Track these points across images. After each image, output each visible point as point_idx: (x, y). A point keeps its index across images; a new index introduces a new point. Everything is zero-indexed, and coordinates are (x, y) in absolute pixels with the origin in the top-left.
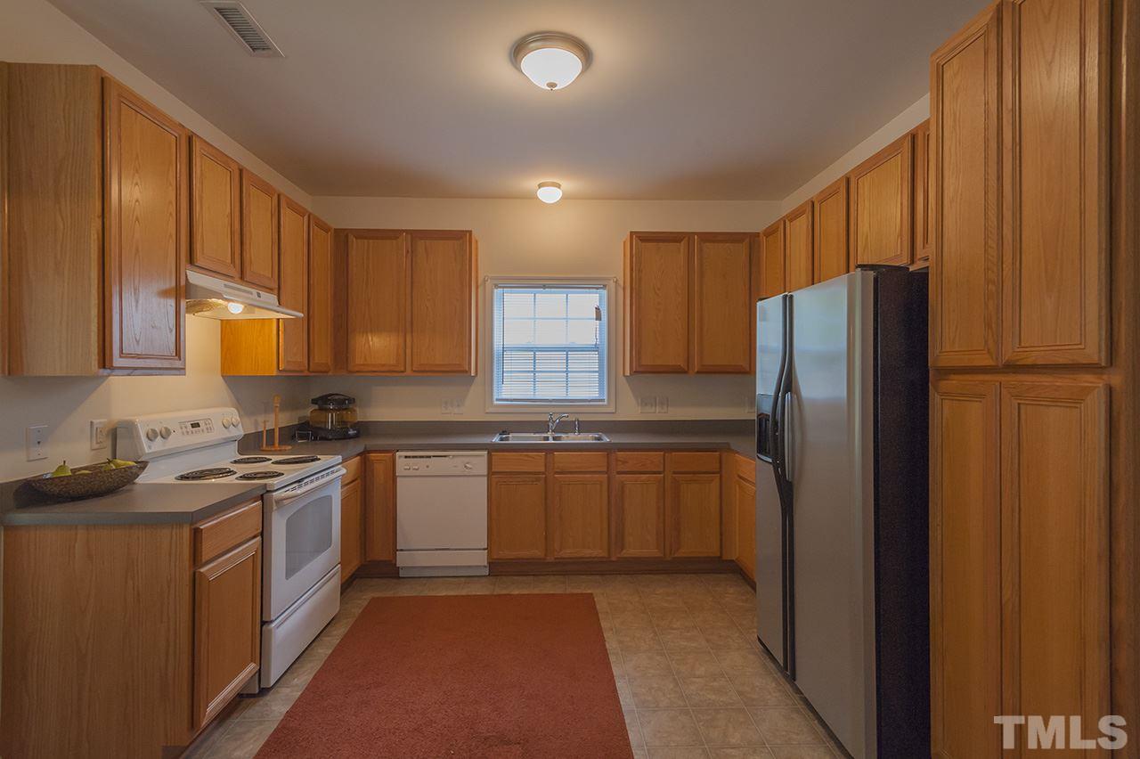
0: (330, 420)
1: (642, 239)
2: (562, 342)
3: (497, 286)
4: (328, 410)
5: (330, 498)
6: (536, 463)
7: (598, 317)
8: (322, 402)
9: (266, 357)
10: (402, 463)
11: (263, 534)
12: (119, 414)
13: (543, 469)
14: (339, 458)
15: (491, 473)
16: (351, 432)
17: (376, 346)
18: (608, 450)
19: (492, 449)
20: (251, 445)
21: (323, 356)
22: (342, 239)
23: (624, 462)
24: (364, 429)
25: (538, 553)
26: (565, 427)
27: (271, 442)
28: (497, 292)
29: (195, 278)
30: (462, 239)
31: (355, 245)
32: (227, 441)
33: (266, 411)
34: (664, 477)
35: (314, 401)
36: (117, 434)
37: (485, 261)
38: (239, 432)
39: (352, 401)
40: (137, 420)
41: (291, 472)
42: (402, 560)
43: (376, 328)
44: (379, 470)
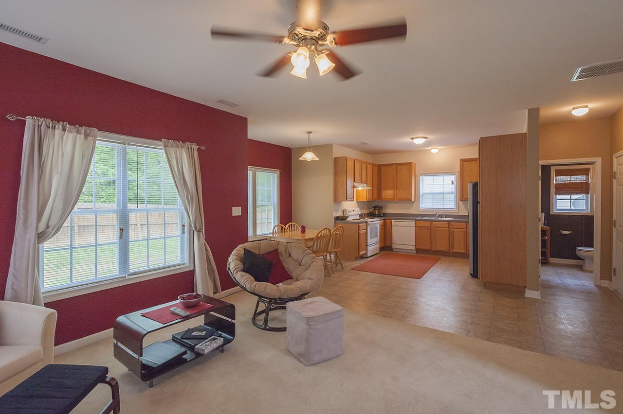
0: (377, 212)
1: (463, 161)
2: (442, 191)
3: (421, 176)
4: (376, 209)
5: (377, 227)
6: (428, 224)
7: (453, 184)
8: (375, 207)
9: (364, 197)
10: (393, 222)
11: (366, 229)
12: (344, 208)
13: (430, 226)
14: (379, 219)
15: (416, 226)
16: (382, 215)
17: (388, 193)
18: (449, 222)
19: (416, 220)
20: (361, 216)
21: (375, 197)
22: (380, 167)
23: (454, 225)
24: (385, 215)
25: (429, 248)
26: (440, 216)
27: (365, 216)
28: (421, 177)
29: (355, 184)
30: (409, 165)
31: (383, 168)
32: (357, 215)
33: (363, 209)
34: (466, 231)
35: (373, 207)
36: (344, 211)
37: (418, 169)
38: (360, 213)
39: (382, 207)
40: (347, 209)
41: (370, 220)
42: (394, 246)
43: (388, 189)
44: (388, 224)
